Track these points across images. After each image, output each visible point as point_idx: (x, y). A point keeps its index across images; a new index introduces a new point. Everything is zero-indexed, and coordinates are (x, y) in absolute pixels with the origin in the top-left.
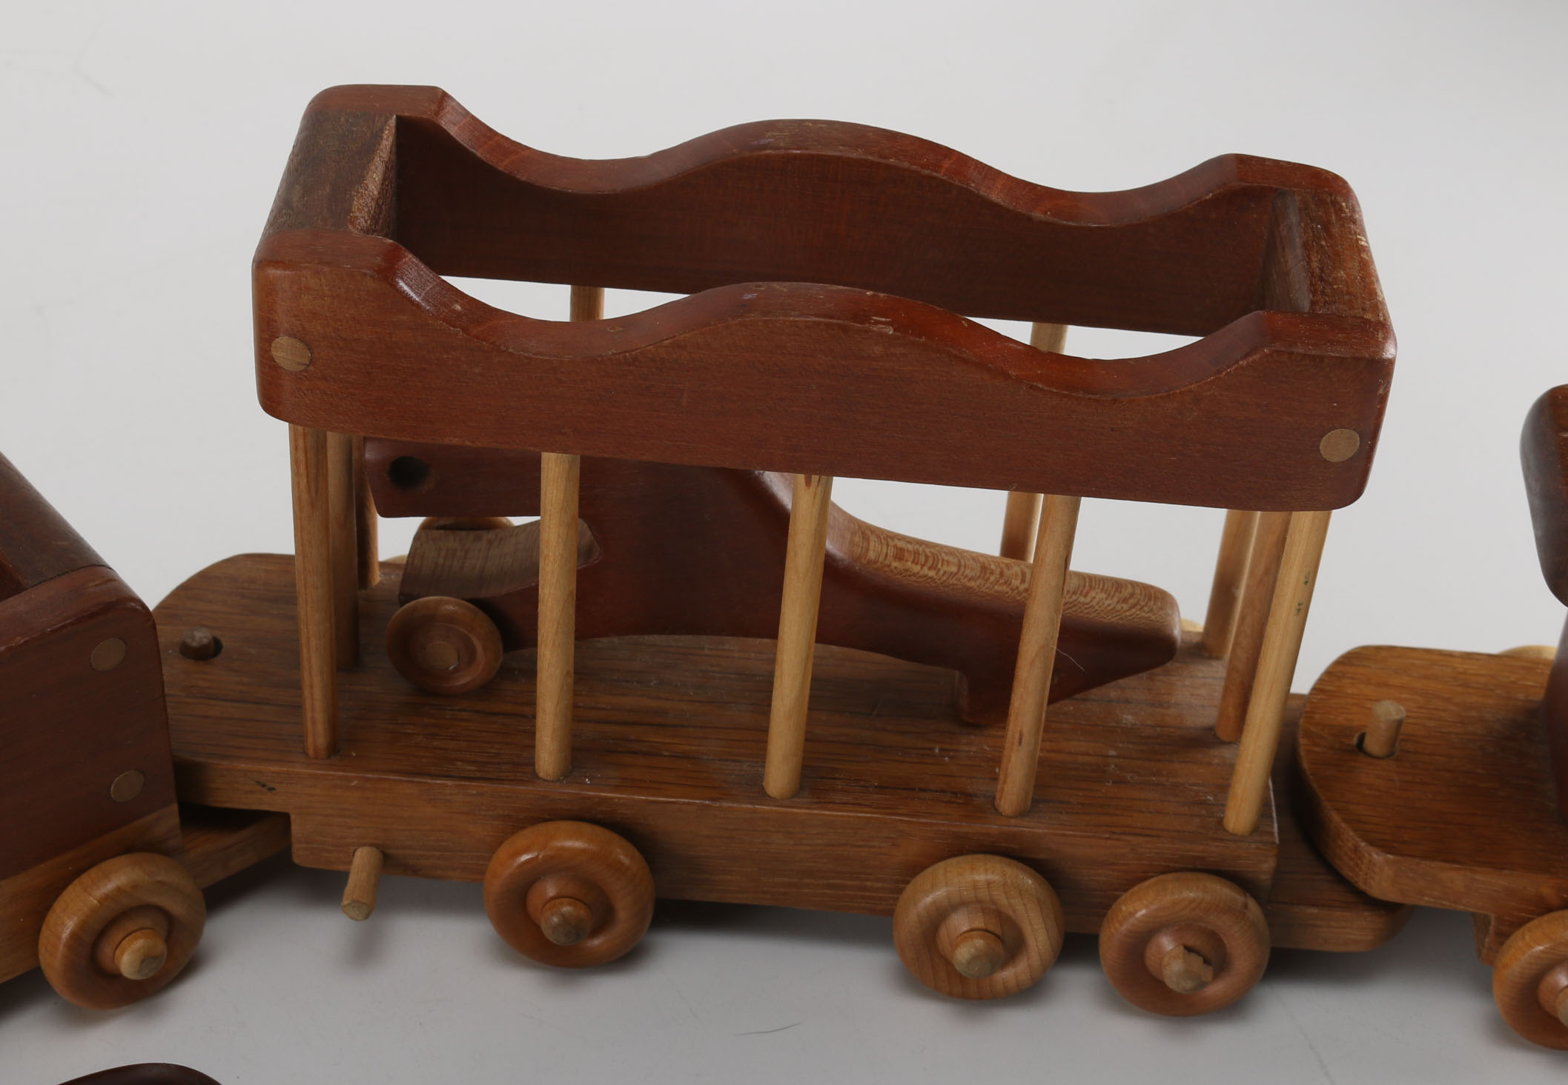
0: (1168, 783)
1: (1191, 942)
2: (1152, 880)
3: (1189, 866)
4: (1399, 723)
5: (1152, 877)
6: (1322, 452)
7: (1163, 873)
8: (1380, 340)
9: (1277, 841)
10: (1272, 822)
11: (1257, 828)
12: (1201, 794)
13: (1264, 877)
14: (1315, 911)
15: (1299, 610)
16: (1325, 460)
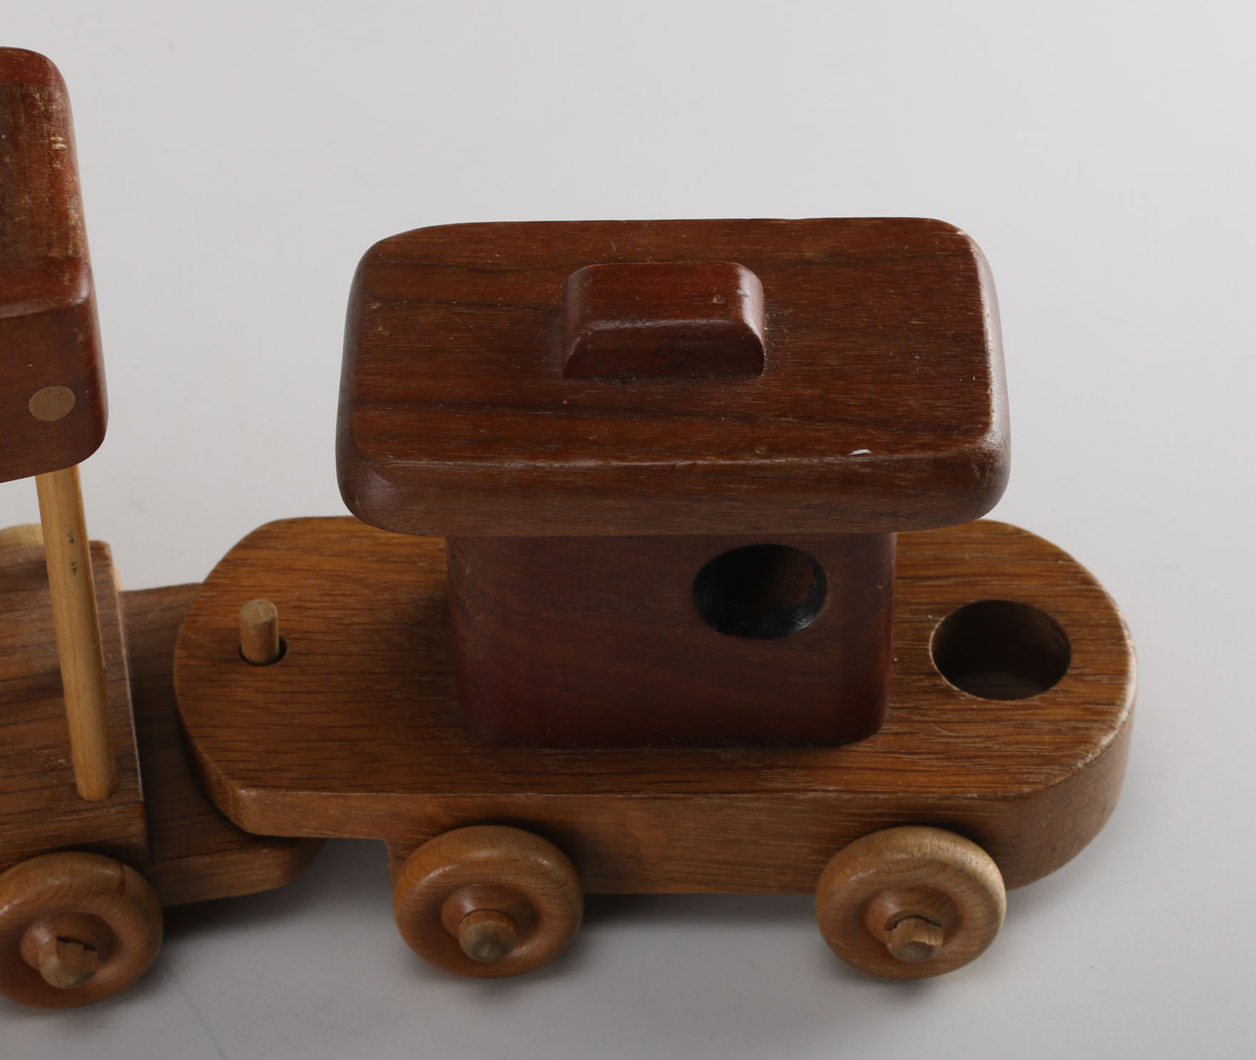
0: (13, 753)
1: (67, 931)
2: (13, 870)
3: (47, 847)
4: (270, 626)
5: (10, 866)
6: (34, 414)
7: (21, 860)
8: (66, 283)
9: (141, 799)
10: (136, 775)
11: (113, 790)
12: (52, 758)
13: (135, 840)
14: (208, 859)
15: (75, 570)
16: (41, 422)
